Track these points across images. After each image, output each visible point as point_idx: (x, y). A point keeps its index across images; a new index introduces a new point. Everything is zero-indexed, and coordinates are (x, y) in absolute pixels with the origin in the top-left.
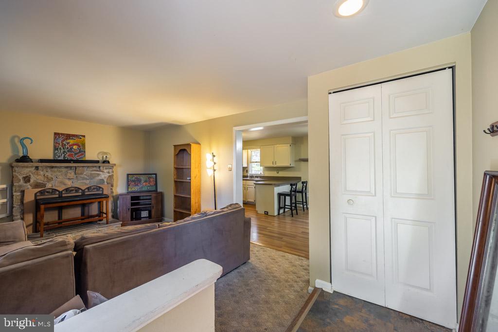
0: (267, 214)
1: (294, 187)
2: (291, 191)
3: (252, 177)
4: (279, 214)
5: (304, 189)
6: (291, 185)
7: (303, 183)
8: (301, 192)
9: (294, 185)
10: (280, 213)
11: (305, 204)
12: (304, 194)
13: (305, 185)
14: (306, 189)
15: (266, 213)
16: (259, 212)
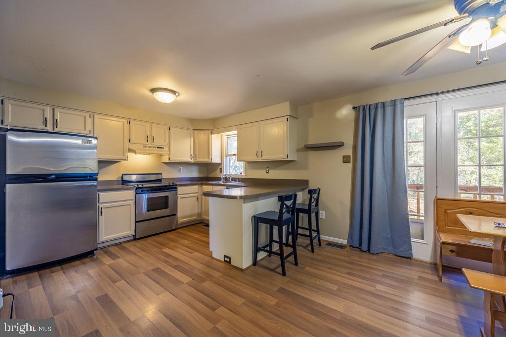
0: (229, 262)
1: (289, 203)
2: (281, 213)
3: (226, 179)
4: (255, 263)
5: (314, 204)
6: (281, 199)
7: (311, 192)
8: (308, 211)
9: (288, 198)
10: (259, 258)
11: (314, 234)
12: (313, 215)
13: (315, 196)
14: (317, 204)
15: (228, 260)
16: (214, 256)
